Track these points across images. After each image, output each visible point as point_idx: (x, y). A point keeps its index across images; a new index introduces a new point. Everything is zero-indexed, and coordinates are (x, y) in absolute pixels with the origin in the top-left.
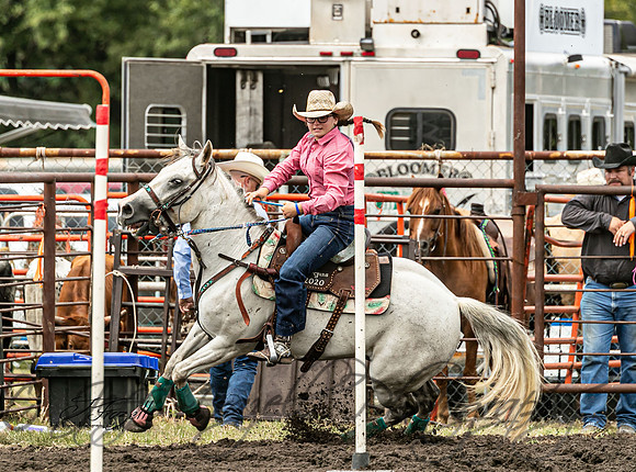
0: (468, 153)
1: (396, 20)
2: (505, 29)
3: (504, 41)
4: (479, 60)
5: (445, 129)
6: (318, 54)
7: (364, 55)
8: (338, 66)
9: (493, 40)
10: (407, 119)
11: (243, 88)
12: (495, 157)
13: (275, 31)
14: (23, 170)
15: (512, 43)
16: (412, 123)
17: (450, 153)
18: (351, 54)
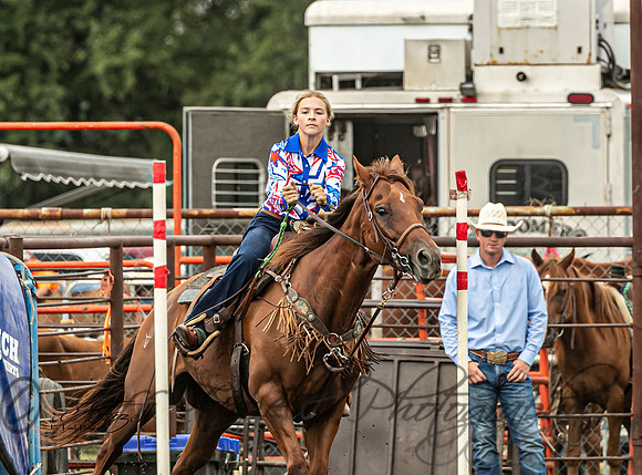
0: (581, 208)
1: (499, 62)
2: (621, 70)
3: (620, 84)
4: (592, 105)
5: (556, 182)
6: (413, 101)
7: (464, 101)
8: (436, 114)
9: (608, 82)
10: (514, 171)
11: (330, 140)
12: (611, 212)
13: (365, 75)
14: (86, 234)
15: (629, 86)
16: (519, 176)
17: (562, 208)
18: (450, 100)
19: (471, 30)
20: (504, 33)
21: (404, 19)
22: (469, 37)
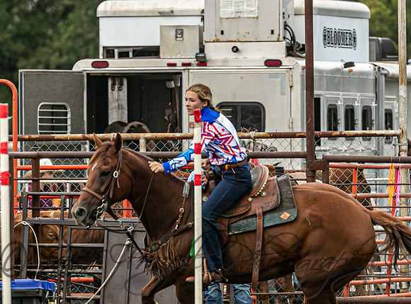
0: (273, 133)
1: (221, 40)
2: (299, 45)
3: (298, 54)
4: (281, 67)
5: (257, 116)
6: (166, 65)
7: (198, 65)
8: (181, 73)
10: (230, 110)
11: (113, 90)
12: (293, 136)
13: (135, 49)
15: (304, 55)
16: (234, 113)
17: (261, 134)
18: (189, 64)
19: (203, 19)
20: (224, 21)
21: (160, 13)
22: (201, 24)
